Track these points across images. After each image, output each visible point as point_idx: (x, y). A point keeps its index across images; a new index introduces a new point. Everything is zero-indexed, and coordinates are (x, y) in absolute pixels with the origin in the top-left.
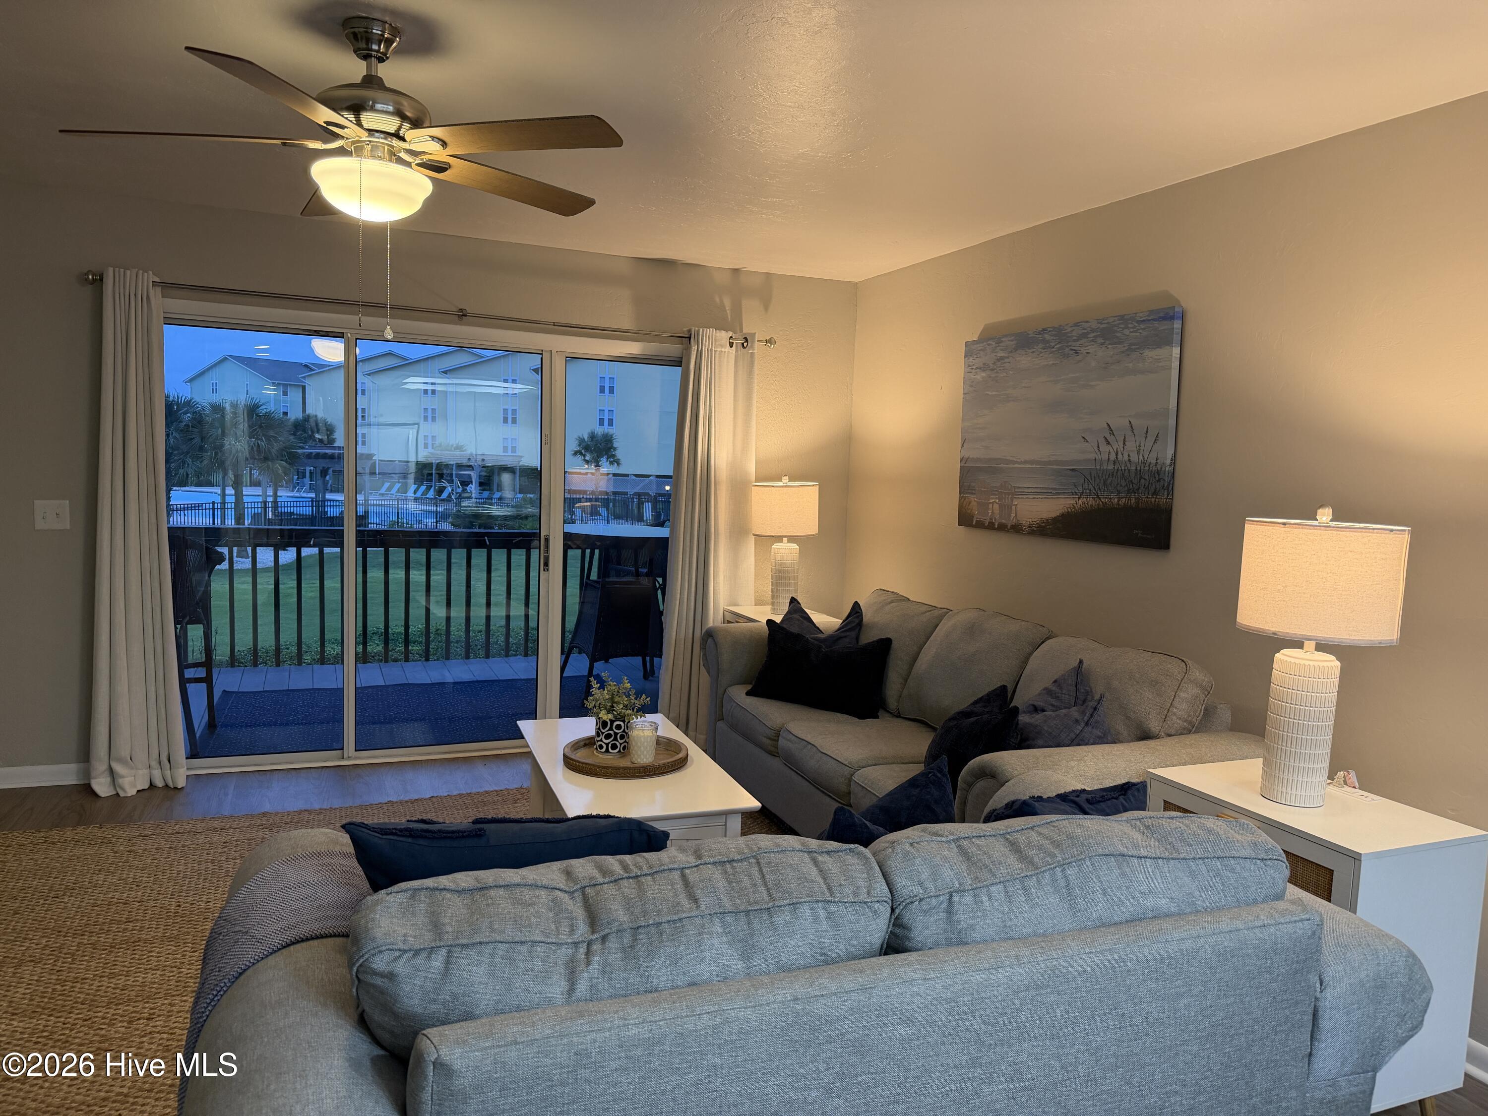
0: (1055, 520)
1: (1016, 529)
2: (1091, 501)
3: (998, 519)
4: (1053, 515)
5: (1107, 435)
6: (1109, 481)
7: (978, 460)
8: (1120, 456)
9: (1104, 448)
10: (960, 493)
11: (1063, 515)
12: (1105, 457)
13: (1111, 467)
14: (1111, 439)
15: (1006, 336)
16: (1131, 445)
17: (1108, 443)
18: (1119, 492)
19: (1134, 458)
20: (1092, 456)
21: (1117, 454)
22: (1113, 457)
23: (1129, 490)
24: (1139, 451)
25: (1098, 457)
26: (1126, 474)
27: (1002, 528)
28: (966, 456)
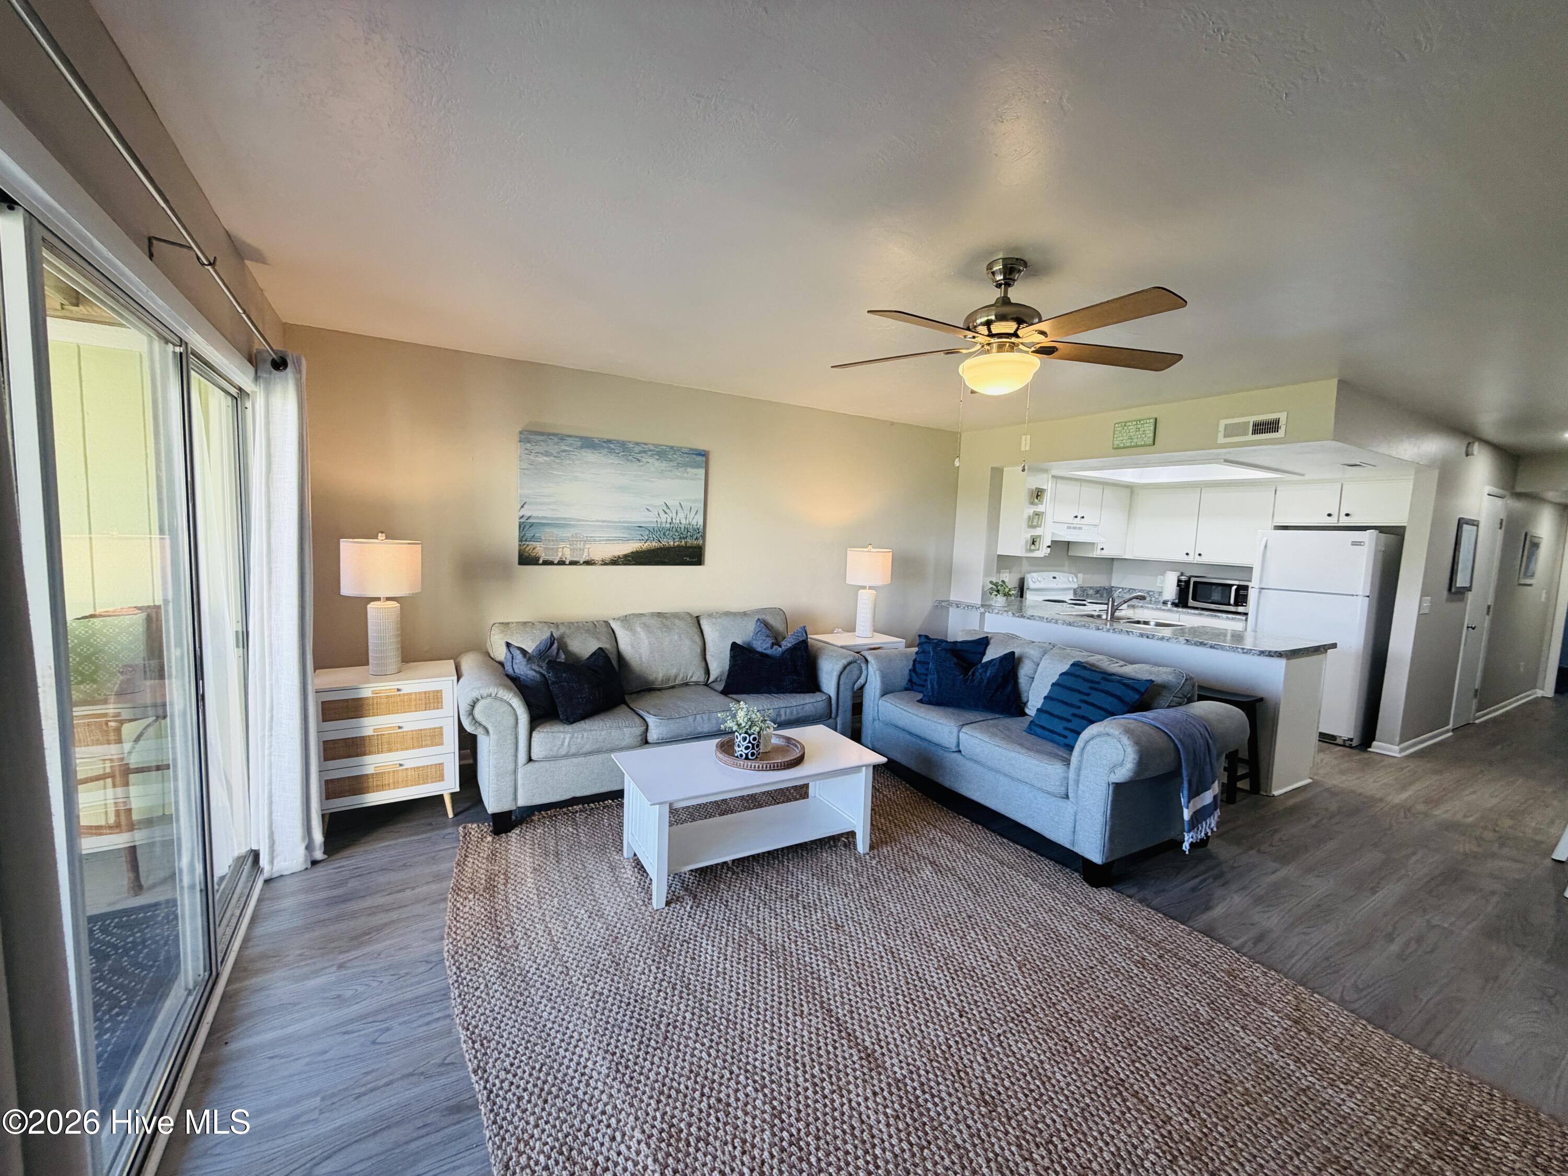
0: (626, 556)
1: (589, 562)
2: (655, 544)
3: (568, 558)
4: (626, 553)
5: (665, 508)
6: (667, 533)
7: (542, 518)
8: (674, 521)
9: (663, 515)
10: (520, 541)
11: (633, 552)
12: (664, 520)
13: (668, 525)
14: (667, 511)
15: (570, 436)
16: (681, 515)
17: (666, 513)
18: (674, 539)
19: (683, 521)
20: (655, 520)
21: (672, 519)
22: (669, 520)
23: (680, 538)
24: (685, 518)
25: (659, 520)
26: (679, 530)
27: (574, 564)
28: (529, 514)
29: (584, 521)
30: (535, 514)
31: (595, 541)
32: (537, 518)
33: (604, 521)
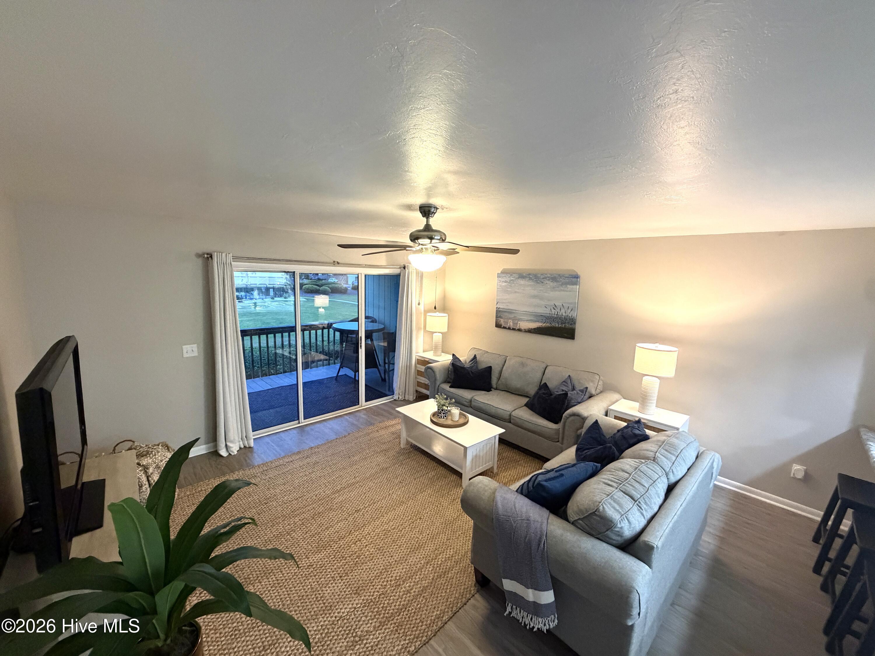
1: (520, 330)
3: (512, 327)
4: (534, 327)
5: (554, 307)
6: (555, 320)
7: (503, 309)
8: (559, 313)
10: (496, 318)
11: (538, 328)
12: (553, 313)
13: (555, 316)
15: (514, 274)
16: (563, 311)
17: (554, 309)
18: (558, 323)
20: (549, 312)
21: (558, 313)
22: (556, 313)
23: (562, 323)
24: (565, 313)
25: (551, 313)
26: (561, 318)
27: (514, 329)
28: (499, 307)
29: (518, 311)
30: (501, 307)
31: (522, 320)
32: (501, 308)
33: (526, 312)
